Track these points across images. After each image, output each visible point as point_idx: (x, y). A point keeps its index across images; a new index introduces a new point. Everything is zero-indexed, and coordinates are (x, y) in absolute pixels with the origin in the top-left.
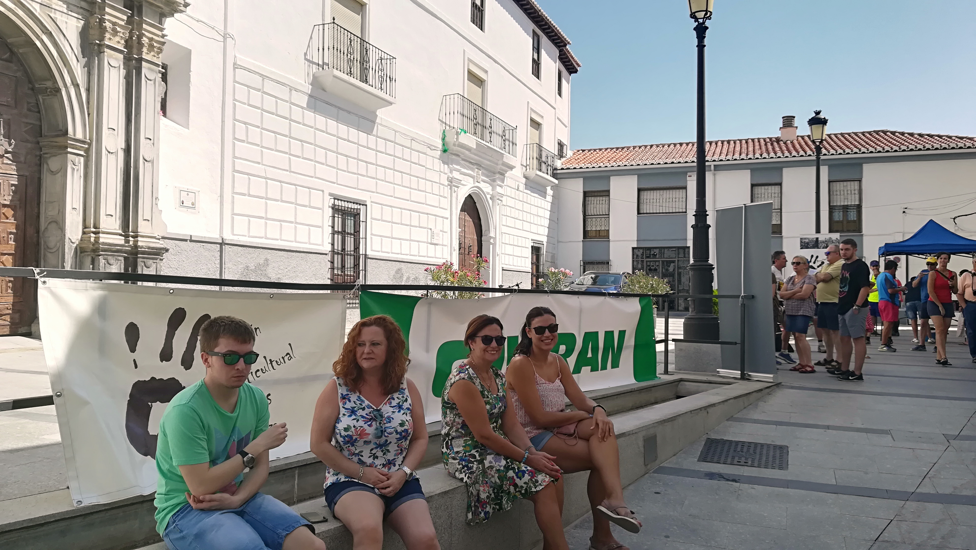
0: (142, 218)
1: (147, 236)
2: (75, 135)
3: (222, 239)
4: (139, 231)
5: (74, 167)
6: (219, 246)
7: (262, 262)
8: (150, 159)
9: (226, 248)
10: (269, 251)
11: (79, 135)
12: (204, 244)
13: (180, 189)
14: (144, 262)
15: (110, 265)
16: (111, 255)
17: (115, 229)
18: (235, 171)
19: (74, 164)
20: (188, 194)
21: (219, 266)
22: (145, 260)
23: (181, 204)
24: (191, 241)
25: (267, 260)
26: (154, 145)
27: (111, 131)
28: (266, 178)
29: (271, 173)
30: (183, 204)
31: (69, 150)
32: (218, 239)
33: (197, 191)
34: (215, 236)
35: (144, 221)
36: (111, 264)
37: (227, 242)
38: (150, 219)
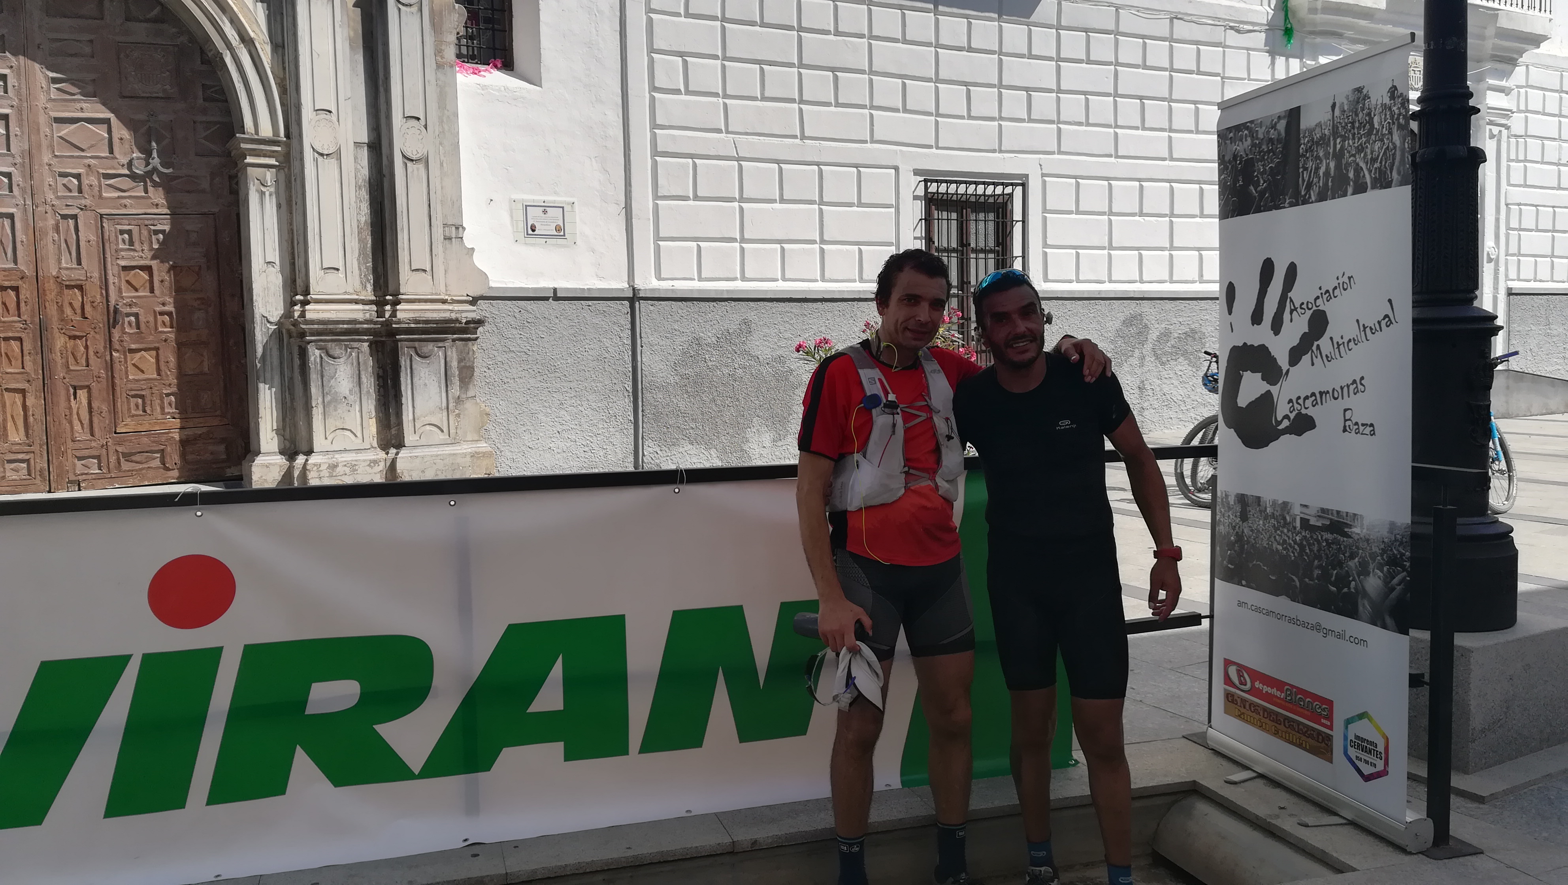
0: (407, 267)
1: (423, 299)
2: (257, 132)
3: (634, 289)
4: (402, 291)
5: (263, 189)
6: (626, 303)
7: (733, 327)
8: (419, 155)
9: (643, 307)
10: (752, 304)
11: (266, 131)
12: (590, 303)
13: (524, 204)
14: (415, 348)
15: (334, 358)
16: (332, 341)
17: (345, 293)
18: (655, 153)
19: (263, 185)
20: (545, 212)
21: (629, 342)
22: (416, 344)
23: (530, 232)
24: (556, 298)
25: (746, 322)
26: (426, 128)
27: (323, 115)
28: (739, 159)
29: (749, 145)
30: (533, 231)
31: (249, 160)
32: (623, 290)
33: (568, 204)
34: (618, 284)
35: (414, 273)
36: (336, 355)
37: (642, 295)
38: (428, 268)
